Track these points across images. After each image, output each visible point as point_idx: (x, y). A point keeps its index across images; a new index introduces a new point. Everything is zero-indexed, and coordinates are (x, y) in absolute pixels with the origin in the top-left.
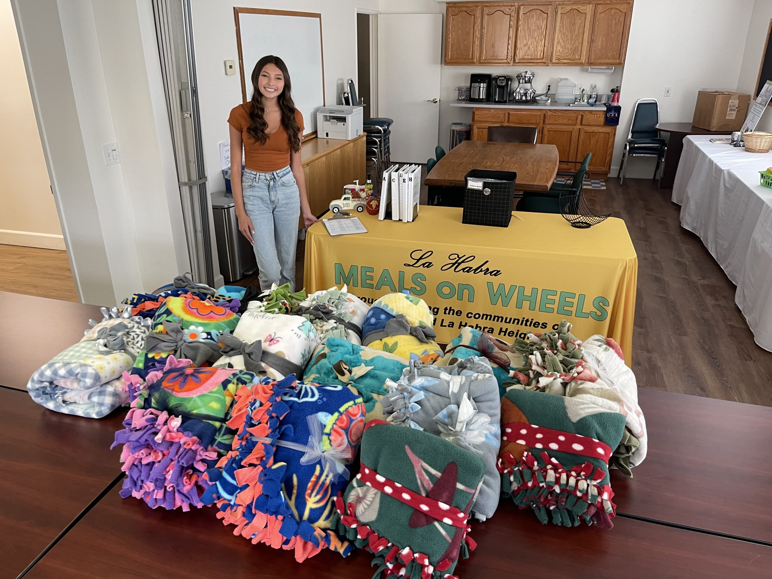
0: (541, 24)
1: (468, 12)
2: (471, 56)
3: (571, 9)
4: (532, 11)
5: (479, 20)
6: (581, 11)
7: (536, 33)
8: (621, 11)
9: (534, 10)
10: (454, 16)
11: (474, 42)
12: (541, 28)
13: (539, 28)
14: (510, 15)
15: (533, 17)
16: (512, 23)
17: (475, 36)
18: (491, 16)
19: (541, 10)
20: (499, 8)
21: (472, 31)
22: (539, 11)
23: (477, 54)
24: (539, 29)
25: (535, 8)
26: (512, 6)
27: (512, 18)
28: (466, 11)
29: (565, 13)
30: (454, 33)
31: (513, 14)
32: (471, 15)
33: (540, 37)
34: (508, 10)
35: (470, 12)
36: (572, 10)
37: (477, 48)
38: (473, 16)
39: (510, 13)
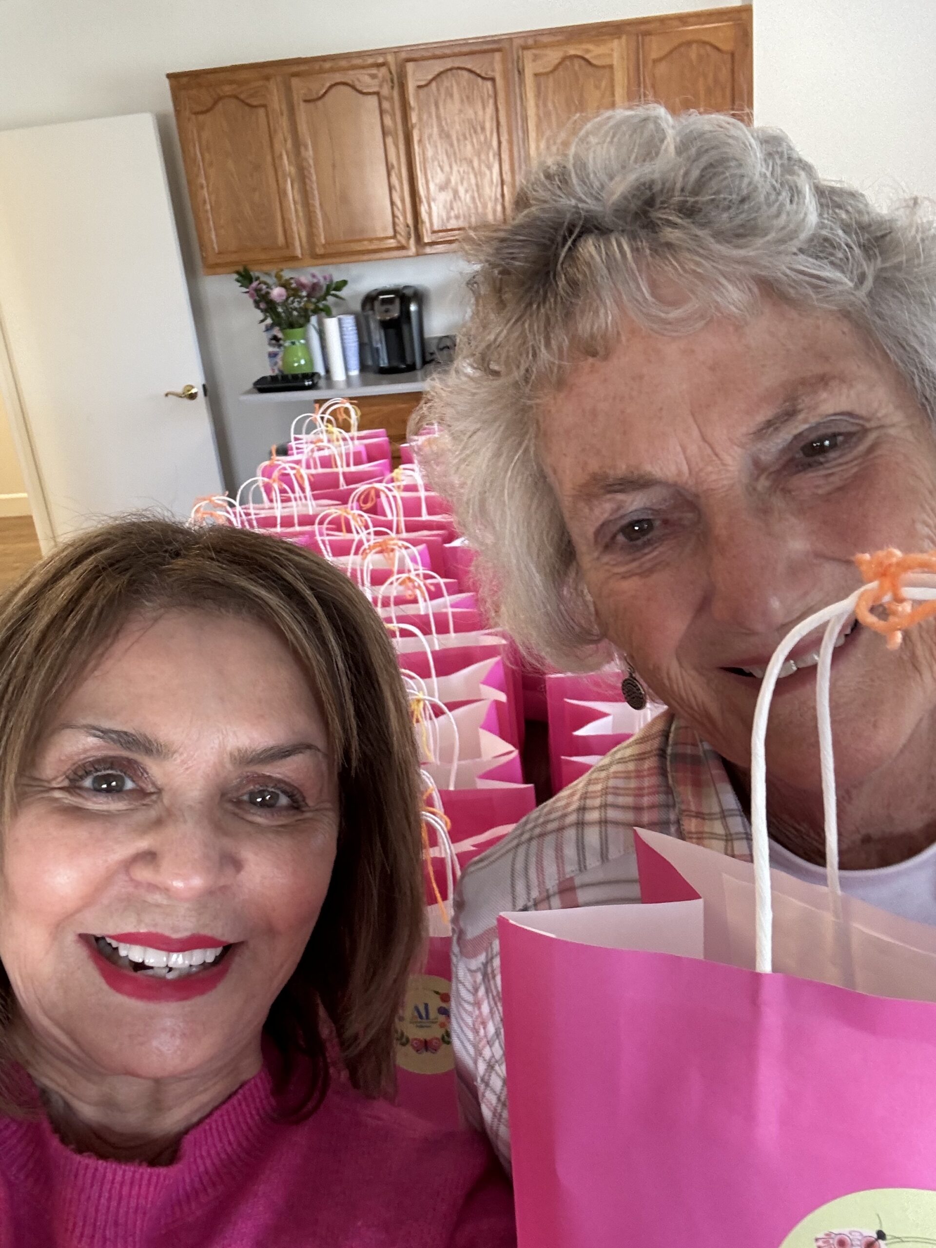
0: (480, 113)
1: (242, 96)
2: (281, 240)
3: (564, 59)
4: (443, 76)
5: (284, 122)
6: (594, 62)
7: (469, 147)
8: (718, 49)
9: (449, 73)
10: (201, 117)
11: (282, 194)
12: (483, 129)
13: (475, 127)
14: (377, 93)
15: (451, 96)
16: (388, 121)
17: (280, 173)
18: (320, 103)
19: (470, 71)
20: (338, 77)
21: (269, 158)
22: (465, 73)
23: (298, 230)
24: (475, 132)
25: (449, 66)
26: (379, 66)
27: (386, 105)
28: (236, 97)
29: (547, 74)
30: (212, 172)
31: (385, 91)
32: (256, 107)
33: (483, 157)
34: (367, 79)
35: (252, 96)
36: (568, 63)
37: (296, 211)
38: (261, 111)
39: (375, 89)
